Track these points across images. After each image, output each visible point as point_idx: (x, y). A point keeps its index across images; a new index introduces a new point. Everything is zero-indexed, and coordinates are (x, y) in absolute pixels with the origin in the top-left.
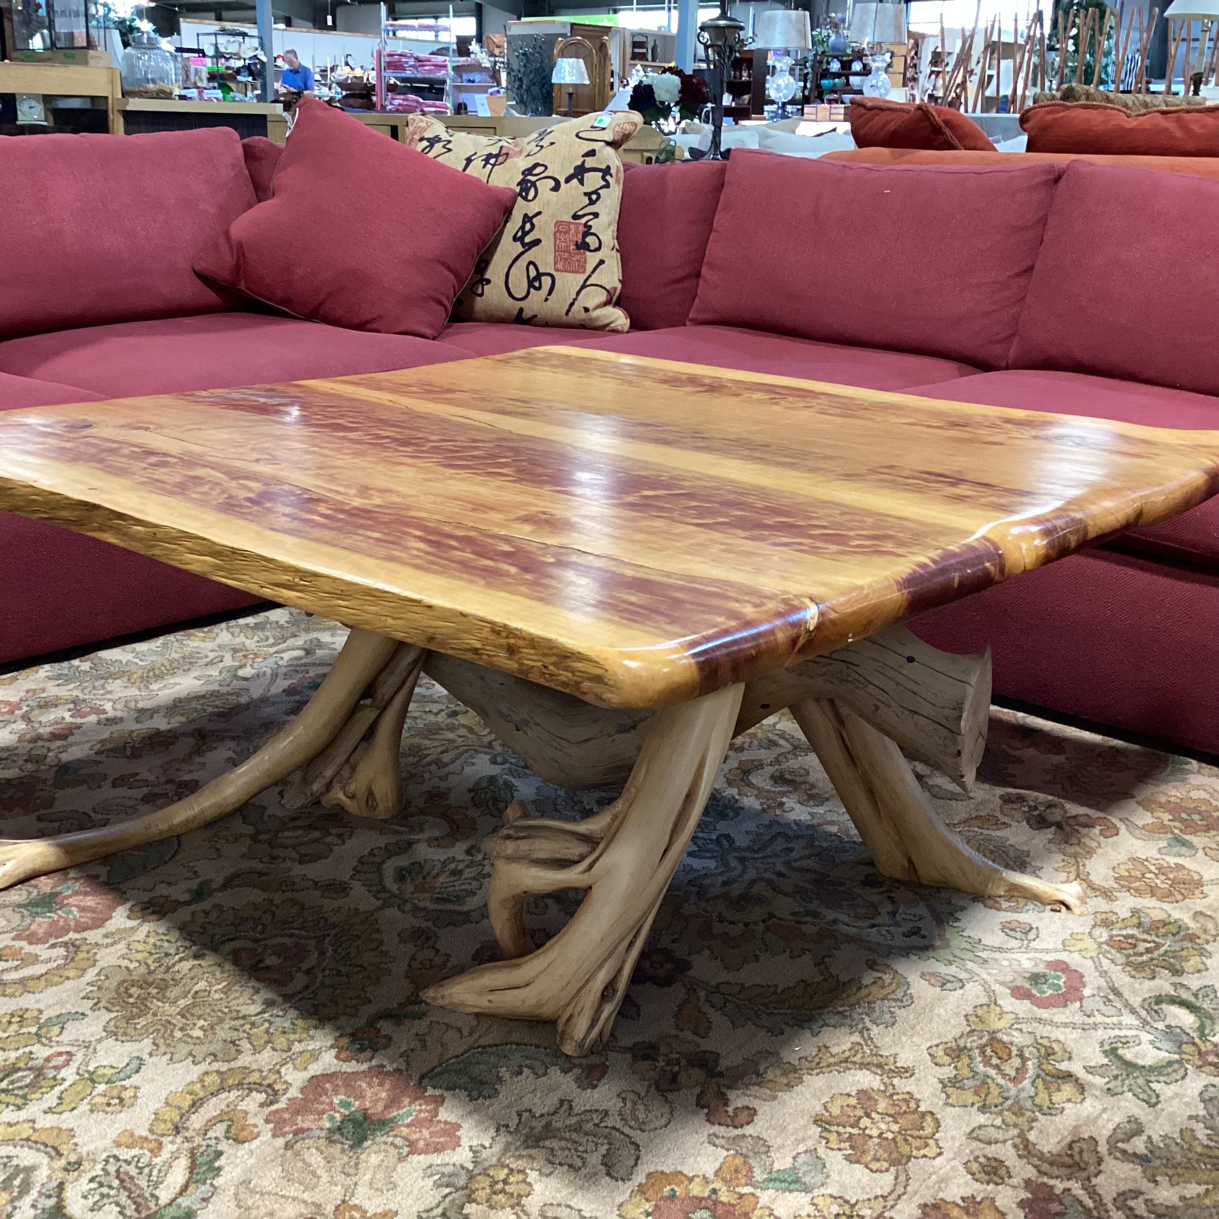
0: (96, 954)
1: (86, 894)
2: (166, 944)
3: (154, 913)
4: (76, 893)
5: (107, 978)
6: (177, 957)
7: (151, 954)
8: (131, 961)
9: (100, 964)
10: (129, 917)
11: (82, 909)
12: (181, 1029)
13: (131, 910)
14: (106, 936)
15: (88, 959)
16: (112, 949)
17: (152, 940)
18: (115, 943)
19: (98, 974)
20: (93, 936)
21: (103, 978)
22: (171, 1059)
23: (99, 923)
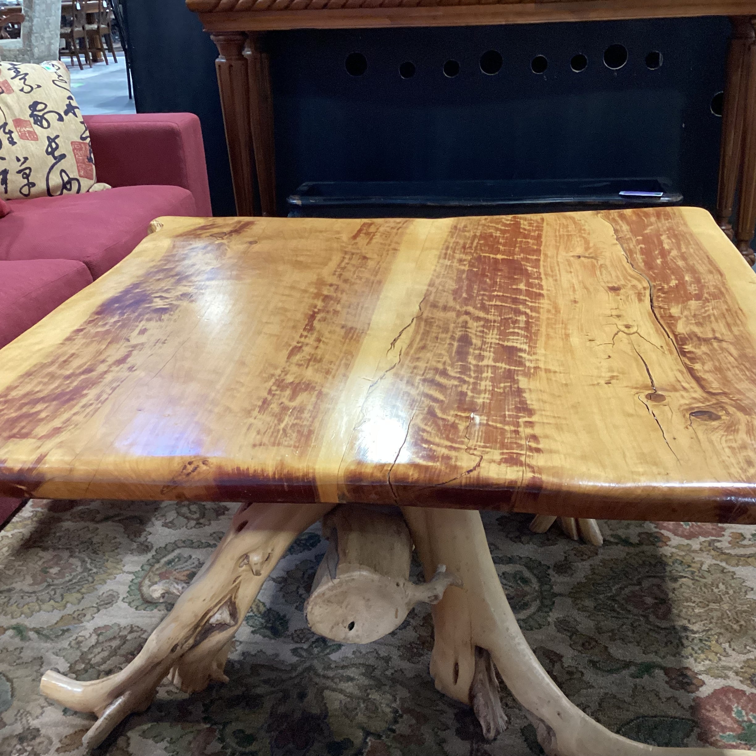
0: (742, 668)
1: (717, 723)
2: (696, 648)
3: (686, 676)
4: (724, 729)
5: (746, 646)
6: (696, 635)
7: (710, 647)
8: (725, 649)
9: (743, 657)
10: (704, 683)
11: (728, 710)
12: (728, 593)
13: (697, 689)
14: (726, 677)
15: (749, 667)
16: (731, 665)
17: (703, 656)
18: (724, 668)
19: (750, 651)
20: (735, 683)
21: (748, 648)
22: (744, 582)
23: (726, 690)
